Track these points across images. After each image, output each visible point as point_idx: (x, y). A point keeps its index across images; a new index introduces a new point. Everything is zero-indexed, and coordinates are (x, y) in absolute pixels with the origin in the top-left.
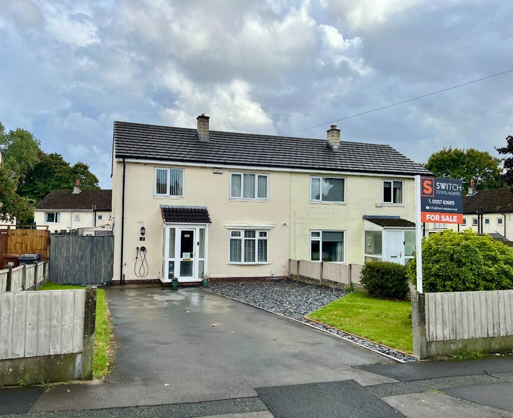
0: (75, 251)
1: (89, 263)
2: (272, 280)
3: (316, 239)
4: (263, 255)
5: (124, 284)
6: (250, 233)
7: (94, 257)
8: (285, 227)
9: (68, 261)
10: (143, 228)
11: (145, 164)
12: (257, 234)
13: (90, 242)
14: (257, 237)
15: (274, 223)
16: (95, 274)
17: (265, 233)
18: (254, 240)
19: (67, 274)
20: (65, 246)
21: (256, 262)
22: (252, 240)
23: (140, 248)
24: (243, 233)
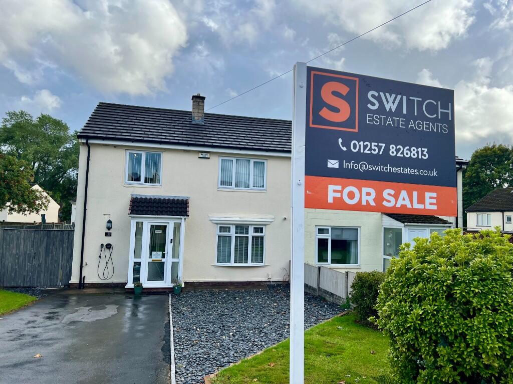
0: (27, 246)
1: (44, 262)
2: (268, 286)
3: (323, 236)
4: (259, 255)
5: (84, 288)
6: (242, 228)
7: (50, 255)
8: (285, 222)
9: (18, 259)
10: (110, 222)
11: (115, 146)
12: (251, 230)
13: (46, 237)
14: (251, 233)
15: (273, 217)
16: (50, 275)
17: (262, 229)
18: (248, 237)
19: (15, 275)
20: (15, 242)
21: (250, 264)
22: (245, 237)
23: (104, 245)
24: (233, 229)
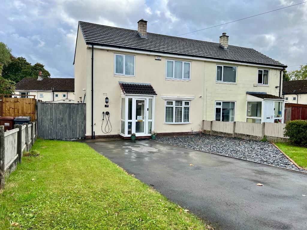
0: (57, 114)
1: (68, 123)
2: (192, 134)
3: (219, 107)
4: (187, 117)
5: (94, 138)
6: (179, 102)
7: (72, 119)
8: (200, 98)
9: (52, 122)
10: (107, 98)
11: (108, 50)
13: (68, 108)
14: (184, 105)
15: (194, 96)
16: (73, 131)
17: (188, 103)
18: (182, 107)
19: (51, 132)
20: (49, 111)
21: (183, 123)
23: (105, 112)
24: (174, 103)
